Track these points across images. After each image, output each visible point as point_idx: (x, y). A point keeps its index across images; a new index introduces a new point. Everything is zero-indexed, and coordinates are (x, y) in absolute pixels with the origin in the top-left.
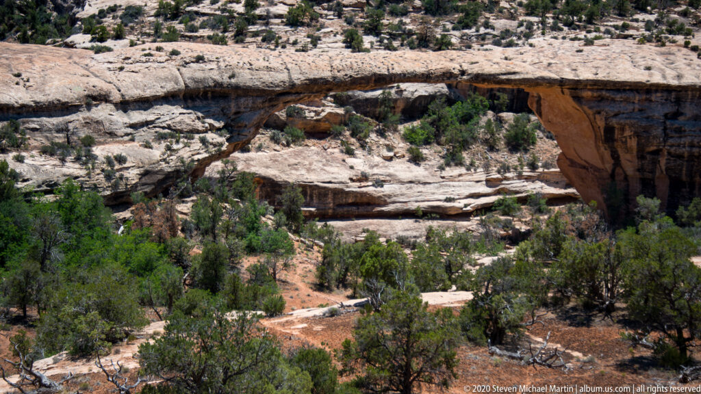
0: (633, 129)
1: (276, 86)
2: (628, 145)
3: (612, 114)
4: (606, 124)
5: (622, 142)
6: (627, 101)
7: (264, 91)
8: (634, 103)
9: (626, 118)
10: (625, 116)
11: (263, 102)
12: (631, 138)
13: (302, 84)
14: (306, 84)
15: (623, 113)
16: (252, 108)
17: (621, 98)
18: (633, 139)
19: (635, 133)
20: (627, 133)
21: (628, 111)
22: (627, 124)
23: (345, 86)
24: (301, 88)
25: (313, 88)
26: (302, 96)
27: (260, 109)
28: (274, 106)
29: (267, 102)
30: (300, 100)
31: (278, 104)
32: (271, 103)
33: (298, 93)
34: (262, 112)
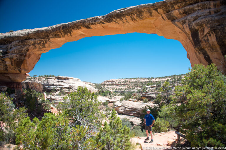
0: (209, 25)
1: (22, 35)
2: (210, 42)
3: (192, 19)
4: (190, 29)
5: (205, 41)
6: (203, 7)
7: (17, 37)
8: (210, 8)
9: (202, 18)
10: (202, 17)
11: (18, 42)
12: (210, 35)
13: (32, 33)
14: (34, 33)
15: (201, 16)
16: (15, 45)
17: (198, 6)
18: (212, 35)
19: (211, 28)
20: (206, 31)
21: (204, 14)
22: (203, 22)
23: (51, 32)
24: (33, 35)
25: (40, 36)
26: (37, 40)
27: (18, 46)
28: (26, 45)
29: (20, 42)
30: (40, 43)
31: (29, 44)
32: (23, 43)
33: (36, 39)
34: (19, 47)
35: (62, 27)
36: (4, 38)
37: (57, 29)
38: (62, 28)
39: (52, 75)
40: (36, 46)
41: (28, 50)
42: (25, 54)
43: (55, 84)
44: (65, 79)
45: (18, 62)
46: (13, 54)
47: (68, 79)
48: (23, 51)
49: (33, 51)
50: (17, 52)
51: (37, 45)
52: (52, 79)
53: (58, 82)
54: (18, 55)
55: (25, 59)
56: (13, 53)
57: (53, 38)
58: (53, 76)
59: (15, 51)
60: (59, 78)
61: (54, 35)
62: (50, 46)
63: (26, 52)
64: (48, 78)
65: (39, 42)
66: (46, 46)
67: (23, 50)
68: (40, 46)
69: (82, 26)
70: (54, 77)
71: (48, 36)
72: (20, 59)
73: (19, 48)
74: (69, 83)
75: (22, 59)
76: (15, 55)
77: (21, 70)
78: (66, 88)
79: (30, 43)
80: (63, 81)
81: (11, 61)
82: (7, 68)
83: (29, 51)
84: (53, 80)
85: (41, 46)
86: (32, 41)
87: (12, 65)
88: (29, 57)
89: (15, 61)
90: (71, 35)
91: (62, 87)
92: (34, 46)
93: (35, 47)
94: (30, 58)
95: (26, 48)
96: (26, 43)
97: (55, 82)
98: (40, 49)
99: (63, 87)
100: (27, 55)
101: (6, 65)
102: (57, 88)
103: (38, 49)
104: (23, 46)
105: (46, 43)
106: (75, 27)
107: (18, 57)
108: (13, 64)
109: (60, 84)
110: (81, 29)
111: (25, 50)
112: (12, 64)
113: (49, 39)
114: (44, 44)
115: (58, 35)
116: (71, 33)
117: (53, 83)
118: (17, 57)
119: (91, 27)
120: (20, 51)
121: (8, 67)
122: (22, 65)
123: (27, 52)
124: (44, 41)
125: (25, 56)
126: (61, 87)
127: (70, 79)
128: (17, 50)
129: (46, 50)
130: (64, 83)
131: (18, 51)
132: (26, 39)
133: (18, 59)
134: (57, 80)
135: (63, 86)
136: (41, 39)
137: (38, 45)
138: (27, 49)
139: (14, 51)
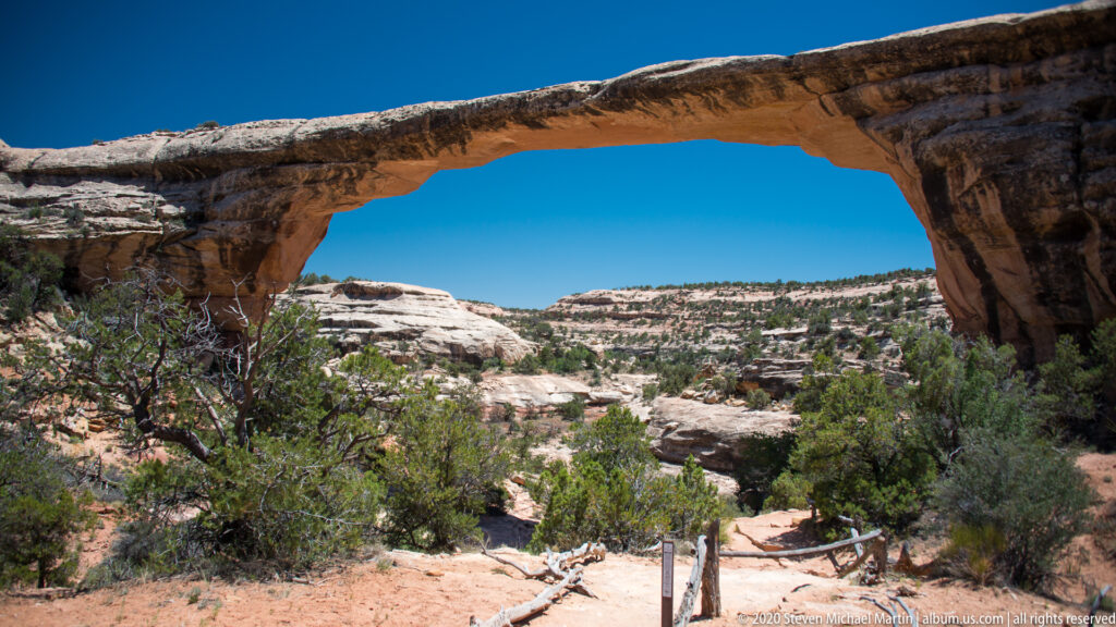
0: (979, 159)
1: (264, 146)
2: (984, 215)
3: (925, 130)
4: (917, 162)
5: (968, 210)
6: (966, 88)
7: (245, 154)
8: (987, 93)
9: (958, 131)
10: (957, 126)
11: (250, 176)
12: (983, 192)
13: (308, 140)
14: (315, 140)
15: (954, 122)
16: (236, 186)
17: (948, 82)
18: (989, 193)
19: (986, 168)
20: (971, 176)
21: (967, 115)
22: (961, 146)
23: (385, 139)
24: (310, 148)
25: (339, 151)
26: (325, 167)
27: (249, 189)
28: (281, 186)
29: (258, 176)
30: (336, 178)
31: (291, 184)
32: (270, 179)
33: (321, 162)
34: (253, 194)
35: (428, 121)
36: (189, 155)
37: (411, 128)
38: (432, 124)
39: (319, 275)
40: (320, 189)
41: (286, 207)
42: (275, 223)
43: (336, 317)
44: (386, 294)
45: (247, 251)
46: (231, 225)
47: (394, 293)
48: (267, 209)
49: (308, 207)
50: (247, 215)
51: (323, 187)
52: (321, 293)
53: (351, 306)
54: (248, 228)
55: (274, 242)
56: (229, 220)
57: (391, 159)
58: (325, 280)
59: (239, 212)
60: (353, 291)
61: (394, 150)
62: (373, 188)
63: (280, 215)
64: (301, 288)
65: (331, 174)
66: (358, 189)
67: (270, 205)
68: (334, 190)
69: (510, 119)
70: (330, 286)
71: (371, 153)
72: (256, 242)
73: (253, 200)
74: (400, 313)
75: (265, 241)
76: (236, 226)
77: (255, 283)
78: (389, 335)
79: (297, 178)
80: (372, 306)
81: (222, 251)
82: (205, 276)
83: (291, 211)
84: (325, 298)
85: (338, 187)
86: (304, 172)
87: (226, 267)
88: (290, 232)
89: (235, 249)
90: (463, 148)
91: (371, 333)
92: (313, 189)
93: (317, 192)
94: (292, 237)
95: (279, 196)
96: (279, 180)
97: (335, 307)
98: (334, 199)
99: (376, 330)
100: (284, 227)
101: (201, 267)
102: (346, 336)
103: (325, 199)
104: (267, 191)
105: (361, 176)
106: (482, 123)
107: (249, 236)
108: (229, 263)
109: (359, 316)
110: (507, 128)
111: (274, 207)
112: (223, 262)
113: (374, 164)
114: (351, 180)
115: (414, 148)
116: (463, 143)
117: (329, 313)
118: (244, 236)
119: (548, 123)
120: (255, 209)
121: (208, 272)
122: (262, 265)
123: (284, 212)
124: (354, 171)
125: (276, 230)
126: (367, 330)
127: (404, 295)
128: (245, 206)
129: (357, 202)
130: (379, 312)
131: (248, 209)
132: (282, 163)
133: (247, 244)
134: (344, 299)
135: (376, 326)
136: (341, 164)
137: (329, 185)
138: (283, 203)
139: (235, 212)
